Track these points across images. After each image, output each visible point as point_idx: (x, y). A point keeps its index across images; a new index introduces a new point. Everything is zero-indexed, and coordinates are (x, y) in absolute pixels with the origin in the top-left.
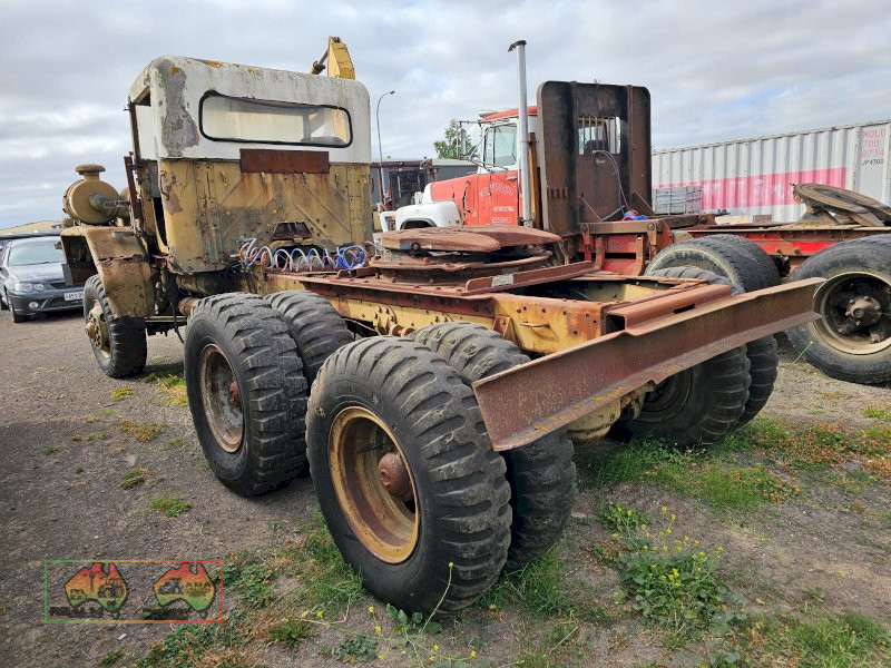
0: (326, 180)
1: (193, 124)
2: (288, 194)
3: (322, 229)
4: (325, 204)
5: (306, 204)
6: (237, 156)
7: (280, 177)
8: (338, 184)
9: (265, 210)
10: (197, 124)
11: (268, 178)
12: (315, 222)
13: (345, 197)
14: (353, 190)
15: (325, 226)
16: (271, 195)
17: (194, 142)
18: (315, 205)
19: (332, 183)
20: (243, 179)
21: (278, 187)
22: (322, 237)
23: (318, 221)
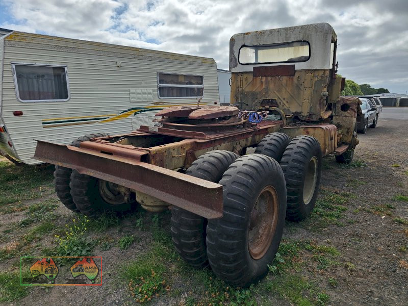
0: (292, 79)
1: (236, 59)
2: (271, 86)
3: (285, 103)
4: (289, 91)
5: (279, 91)
6: (252, 70)
7: (269, 78)
8: (298, 81)
9: (260, 92)
10: (237, 59)
11: (264, 79)
12: (282, 99)
13: (302, 88)
14: (307, 84)
15: (287, 102)
16: (264, 87)
17: (236, 66)
18: (284, 91)
19: (295, 81)
20: (253, 80)
21: (267, 83)
22: (285, 107)
23: (284, 99)
